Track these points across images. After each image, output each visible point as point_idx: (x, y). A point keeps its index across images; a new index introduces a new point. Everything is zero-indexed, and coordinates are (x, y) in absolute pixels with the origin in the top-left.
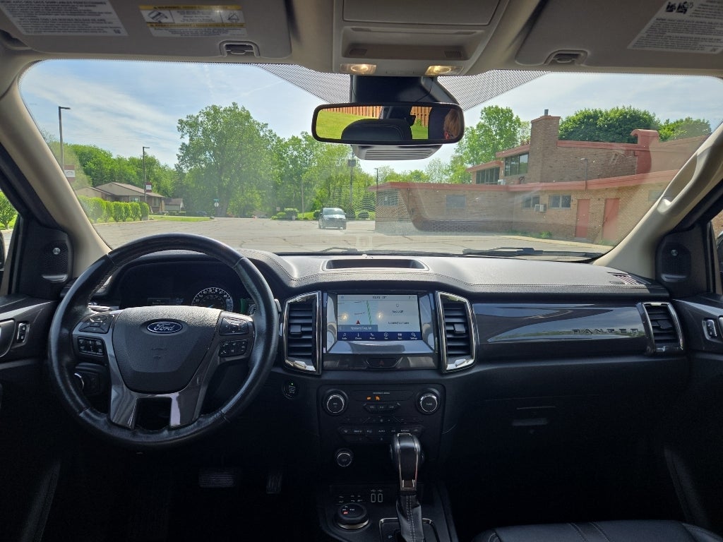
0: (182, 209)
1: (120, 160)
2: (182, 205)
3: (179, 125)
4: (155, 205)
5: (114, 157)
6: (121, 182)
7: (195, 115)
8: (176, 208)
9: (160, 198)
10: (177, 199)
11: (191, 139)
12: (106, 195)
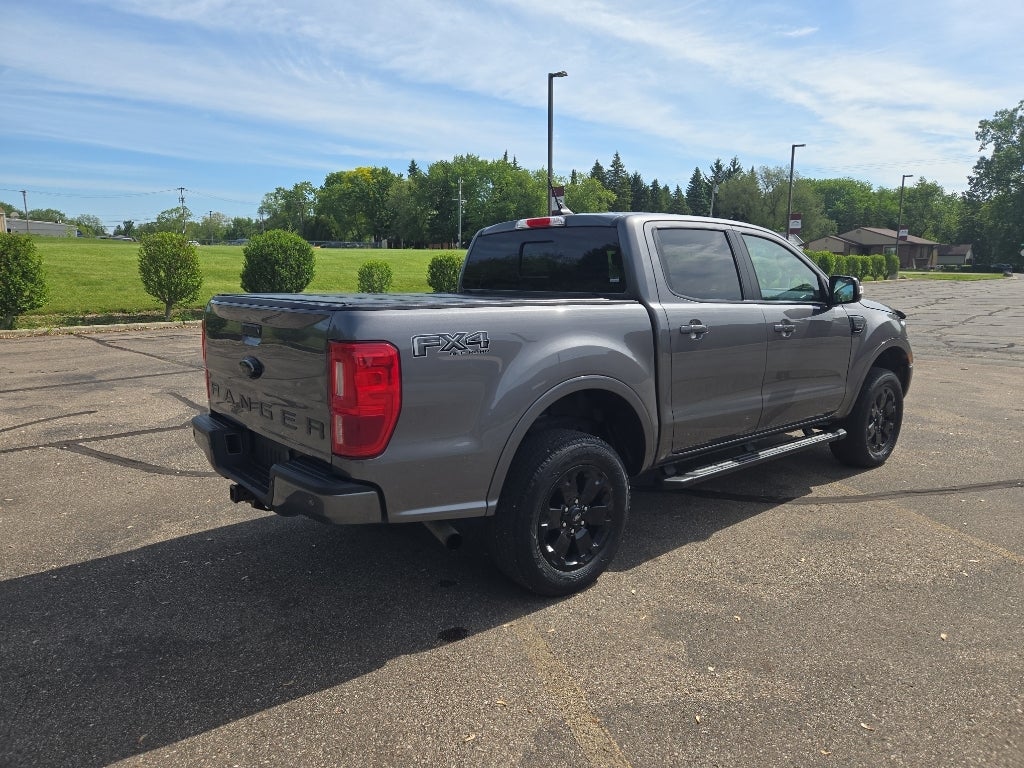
0: (969, 261)
1: (883, 193)
2: (969, 255)
3: (980, 130)
4: (921, 256)
5: (875, 189)
6: (878, 227)
7: (1010, 109)
8: (959, 260)
9: (931, 247)
10: (962, 246)
11: (998, 149)
12: (851, 246)
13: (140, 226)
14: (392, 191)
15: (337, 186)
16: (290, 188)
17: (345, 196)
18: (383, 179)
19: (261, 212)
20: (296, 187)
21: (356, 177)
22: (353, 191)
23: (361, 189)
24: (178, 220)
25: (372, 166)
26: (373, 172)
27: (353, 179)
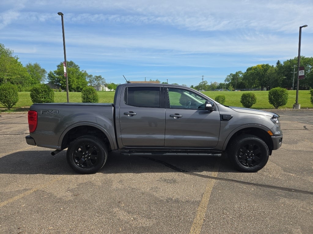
13: (195, 87)
14: (269, 71)
15: (249, 71)
16: (234, 73)
17: (252, 74)
18: (266, 68)
19: (225, 81)
20: (237, 73)
21: (256, 68)
22: (255, 72)
23: (258, 72)
24: (204, 85)
25: (262, 64)
26: (263, 66)
27: (255, 69)
